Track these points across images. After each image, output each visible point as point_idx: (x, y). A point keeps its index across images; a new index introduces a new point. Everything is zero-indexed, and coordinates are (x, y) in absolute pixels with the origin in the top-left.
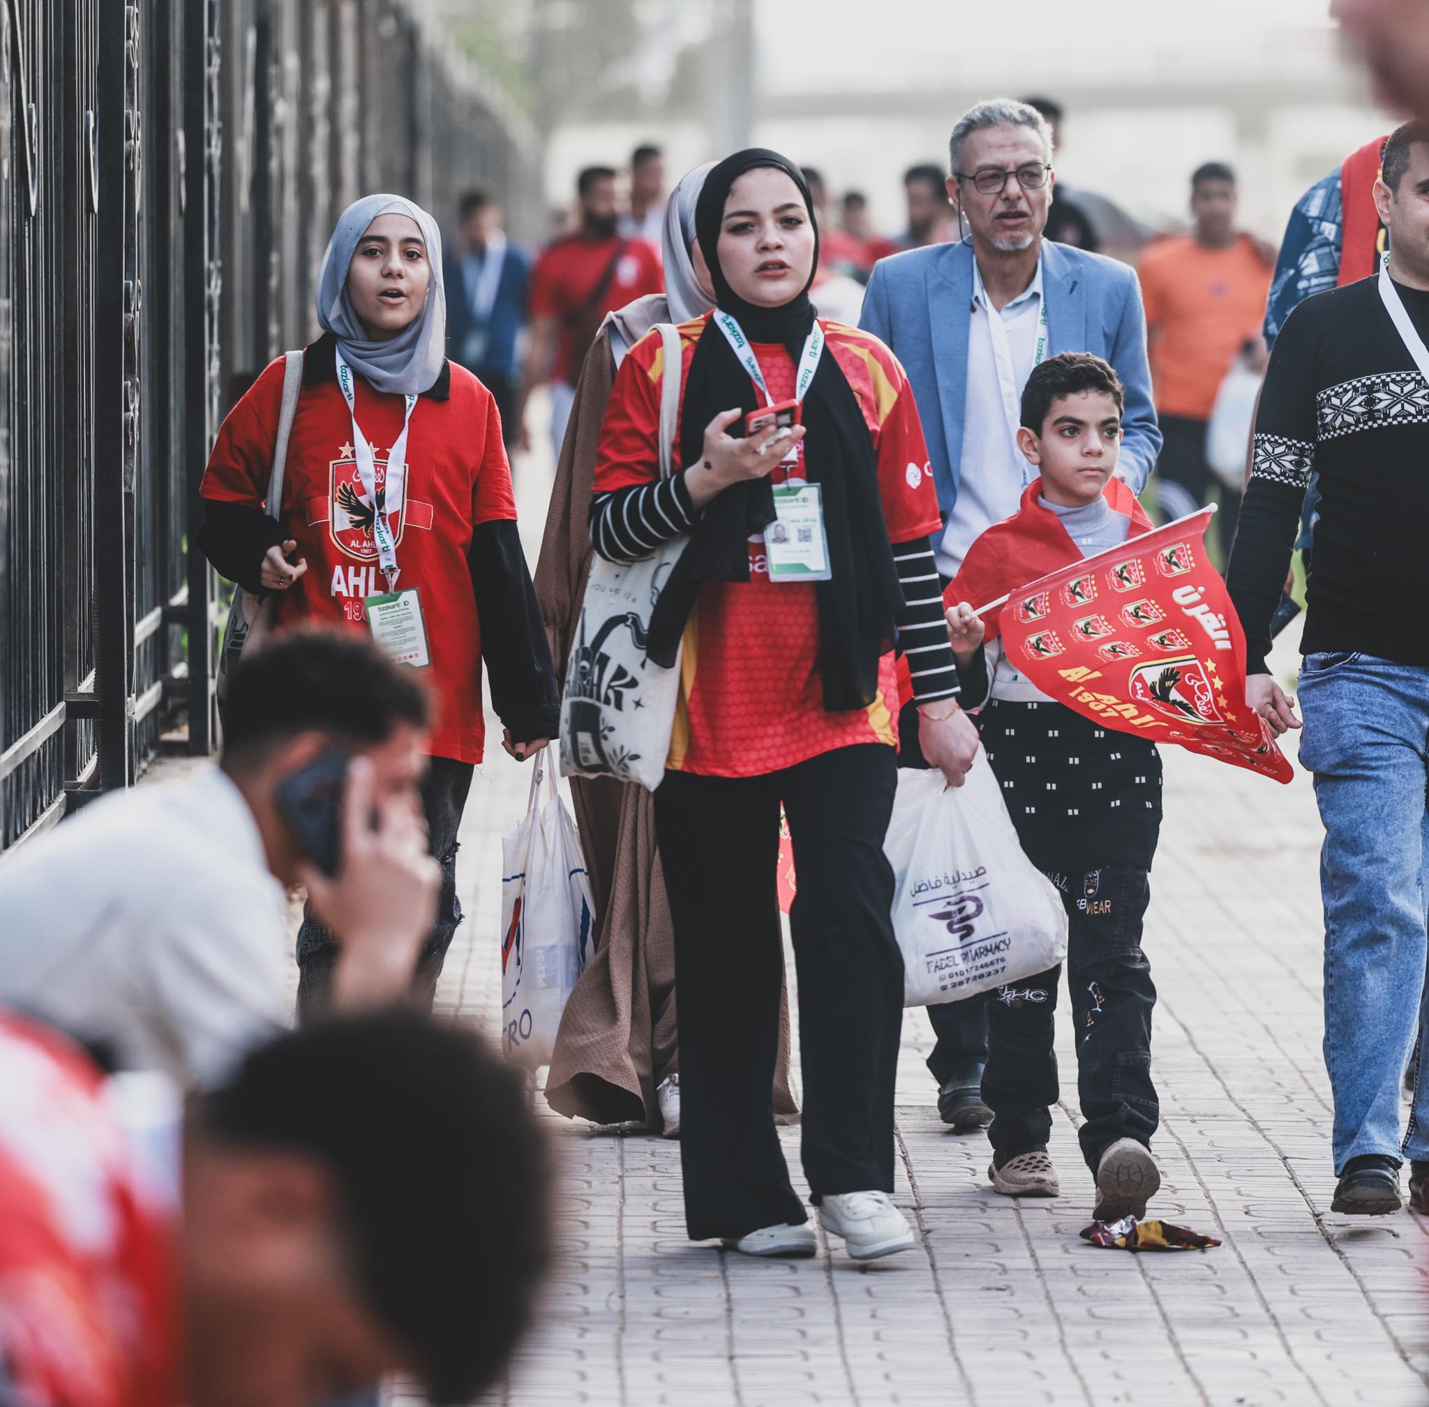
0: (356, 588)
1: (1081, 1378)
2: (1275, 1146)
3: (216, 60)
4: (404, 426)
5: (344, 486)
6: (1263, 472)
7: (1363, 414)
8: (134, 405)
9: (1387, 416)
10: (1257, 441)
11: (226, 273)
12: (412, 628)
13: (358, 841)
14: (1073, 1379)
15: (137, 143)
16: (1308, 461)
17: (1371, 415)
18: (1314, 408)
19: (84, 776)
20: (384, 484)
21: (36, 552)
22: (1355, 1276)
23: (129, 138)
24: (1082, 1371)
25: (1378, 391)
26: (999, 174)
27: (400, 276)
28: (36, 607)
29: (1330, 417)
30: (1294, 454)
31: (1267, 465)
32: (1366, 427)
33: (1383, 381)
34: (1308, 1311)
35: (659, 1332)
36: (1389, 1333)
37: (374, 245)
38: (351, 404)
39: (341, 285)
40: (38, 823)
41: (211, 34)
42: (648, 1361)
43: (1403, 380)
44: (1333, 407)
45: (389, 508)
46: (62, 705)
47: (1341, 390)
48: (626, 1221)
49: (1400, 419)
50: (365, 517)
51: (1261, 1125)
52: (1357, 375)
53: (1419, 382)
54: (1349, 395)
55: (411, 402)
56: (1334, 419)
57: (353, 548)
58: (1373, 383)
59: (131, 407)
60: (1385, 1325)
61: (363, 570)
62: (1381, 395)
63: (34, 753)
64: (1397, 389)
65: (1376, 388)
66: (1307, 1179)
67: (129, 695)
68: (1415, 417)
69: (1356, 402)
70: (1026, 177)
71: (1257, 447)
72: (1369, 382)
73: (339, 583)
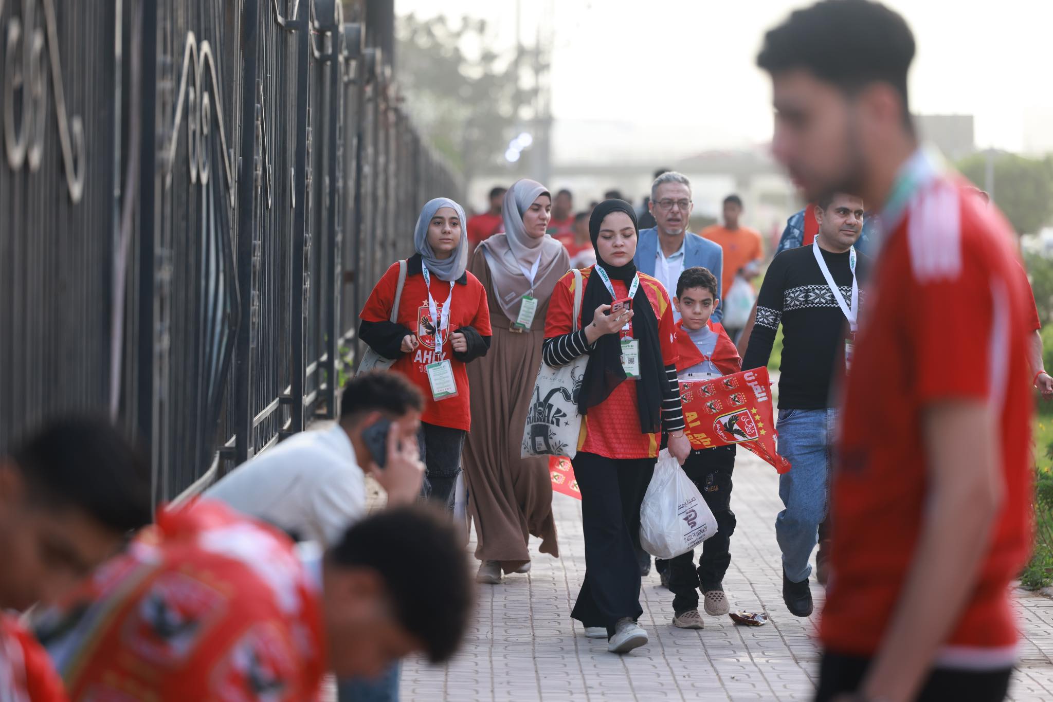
0: (427, 360)
1: (671, 668)
2: (748, 579)
3: (341, 149)
4: (449, 294)
5: (424, 318)
6: (760, 322)
7: (803, 301)
8: (308, 283)
9: (813, 303)
10: (759, 309)
11: (344, 232)
12: (448, 377)
13: (394, 454)
14: (668, 669)
15: (310, 180)
16: (779, 319)
17: (807, 302)
18: (783, 297)
19: (286, 427)
20: (440, 317)
21: (268, 339)
22: (778, 630)
23: (307, 179)
24: (671, 665)
25: (810, 292)
26: (671, 202)
27: (449, 233)
28: (268, 362)
29: (789, 302)
30: (774, 316)
31: (762, 319)
32: (804, 307)
33: (813, 288)
34: (759, 643)
35: (506, 647)
36: (791, 653)
37: (438, 220)
38: (428, 285)
39: (424, 236)
40: (268, 445)
41: (340, 138)
42: (502, 658)
43: (821, 288)
44: (791, 297)
45: (442, 328)
46: (277, 399)
47: (795, 291)
48: (494, 604)
49: (818, 304)
50: (432, 331)
51: (742, 570)
52: (802, 285)
53: (827, 290)
54: (798, 293)
55: (452, 284)
56: (791, 302)
57: (427, 343)
58: (809, 289)
59: (306, 283)
60: (789, 649)
61: (431, 352)
62: (811, 294)
63: (266, 418)
64: (818, 292)
65: (810, 291)
66: (759, 592)
67: (304, 395)
68: (824, 304)
69: (800, 296)
70: (682, 204)
71: (758, 312)
72: (807, 288)
73: (419, 356)
